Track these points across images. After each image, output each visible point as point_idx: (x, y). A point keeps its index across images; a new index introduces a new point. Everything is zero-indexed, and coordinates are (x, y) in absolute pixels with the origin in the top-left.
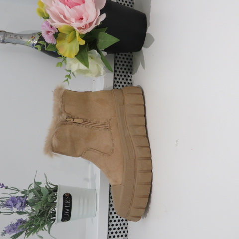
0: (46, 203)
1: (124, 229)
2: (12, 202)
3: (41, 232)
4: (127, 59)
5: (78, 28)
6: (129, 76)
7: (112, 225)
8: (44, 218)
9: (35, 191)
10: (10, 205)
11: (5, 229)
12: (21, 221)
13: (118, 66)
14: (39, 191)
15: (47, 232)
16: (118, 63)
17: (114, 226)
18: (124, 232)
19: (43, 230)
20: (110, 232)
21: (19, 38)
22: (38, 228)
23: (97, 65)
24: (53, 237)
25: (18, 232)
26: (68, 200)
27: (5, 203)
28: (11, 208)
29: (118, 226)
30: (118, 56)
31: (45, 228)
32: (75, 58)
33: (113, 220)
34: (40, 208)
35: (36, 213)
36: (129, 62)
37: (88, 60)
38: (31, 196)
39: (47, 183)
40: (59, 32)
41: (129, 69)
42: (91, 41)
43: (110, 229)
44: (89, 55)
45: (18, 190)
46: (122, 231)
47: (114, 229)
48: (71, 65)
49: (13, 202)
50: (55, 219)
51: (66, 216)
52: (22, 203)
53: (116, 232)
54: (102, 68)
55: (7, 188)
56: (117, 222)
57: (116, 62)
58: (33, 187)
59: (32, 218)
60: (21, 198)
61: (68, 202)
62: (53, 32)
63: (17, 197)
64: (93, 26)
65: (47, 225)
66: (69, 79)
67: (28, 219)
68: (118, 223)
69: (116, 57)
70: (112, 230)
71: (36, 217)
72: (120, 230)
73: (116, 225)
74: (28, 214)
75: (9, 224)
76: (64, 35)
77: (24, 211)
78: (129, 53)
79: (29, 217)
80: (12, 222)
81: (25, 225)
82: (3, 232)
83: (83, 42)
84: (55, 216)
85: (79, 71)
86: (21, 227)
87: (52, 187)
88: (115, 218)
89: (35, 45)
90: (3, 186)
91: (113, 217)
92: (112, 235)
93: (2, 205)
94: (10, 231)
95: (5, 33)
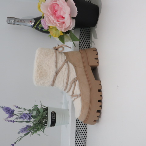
0: (42, 117)
1: (84, 131)
3: (39, 132)
4: (87, 31)
6: (88, 41)
7: (78, 129)
8: (41, 125)
9: (36, 110)
10: (23, 118)
11: (20, 131)
12: (28, 126)
14: (38, 110)
15: (42, 132)
17: (79, 129)
18: (84, 133)
22: (38, 130)
24: (46, 135)
26: (54, 115)
27: (20, 117)
29: (81, 129)
30: (82, 30)
31: (41, 130)
33: (78, 126)
34: (39, 118)
35: (37, 122)
38: (35, 113)
39: (42, 105)
41: (88, 37)
43: (77, 131)
45: (25, 109)
46: (83, 132)
47: (79, 131)
49: (25, 116)
52: (29, 117)
53: (80, 133)
55: (19, 108)
56: (80, 127)
58: (34, 108)
59: (34, 125)
60: (29, 114)
63: (26, 113)
67: (32, 125)
68: (81, 128)
69: (81, 30)
71: (37, 124)
73: (79, 127)
74: (31, 123)
75: (22, 128)
77: (30, 121)
78: (88, 28)
81: (31, 128)
84: (47, 124)
86: (29, 129)
87: (44, 108)
88: (79, 125)
89: (32, 26)
90: (17, 107)
91: (78, 125)
92: (78, 134)
93: (18, 118)
94: (22, 132)
95: (15, 19)
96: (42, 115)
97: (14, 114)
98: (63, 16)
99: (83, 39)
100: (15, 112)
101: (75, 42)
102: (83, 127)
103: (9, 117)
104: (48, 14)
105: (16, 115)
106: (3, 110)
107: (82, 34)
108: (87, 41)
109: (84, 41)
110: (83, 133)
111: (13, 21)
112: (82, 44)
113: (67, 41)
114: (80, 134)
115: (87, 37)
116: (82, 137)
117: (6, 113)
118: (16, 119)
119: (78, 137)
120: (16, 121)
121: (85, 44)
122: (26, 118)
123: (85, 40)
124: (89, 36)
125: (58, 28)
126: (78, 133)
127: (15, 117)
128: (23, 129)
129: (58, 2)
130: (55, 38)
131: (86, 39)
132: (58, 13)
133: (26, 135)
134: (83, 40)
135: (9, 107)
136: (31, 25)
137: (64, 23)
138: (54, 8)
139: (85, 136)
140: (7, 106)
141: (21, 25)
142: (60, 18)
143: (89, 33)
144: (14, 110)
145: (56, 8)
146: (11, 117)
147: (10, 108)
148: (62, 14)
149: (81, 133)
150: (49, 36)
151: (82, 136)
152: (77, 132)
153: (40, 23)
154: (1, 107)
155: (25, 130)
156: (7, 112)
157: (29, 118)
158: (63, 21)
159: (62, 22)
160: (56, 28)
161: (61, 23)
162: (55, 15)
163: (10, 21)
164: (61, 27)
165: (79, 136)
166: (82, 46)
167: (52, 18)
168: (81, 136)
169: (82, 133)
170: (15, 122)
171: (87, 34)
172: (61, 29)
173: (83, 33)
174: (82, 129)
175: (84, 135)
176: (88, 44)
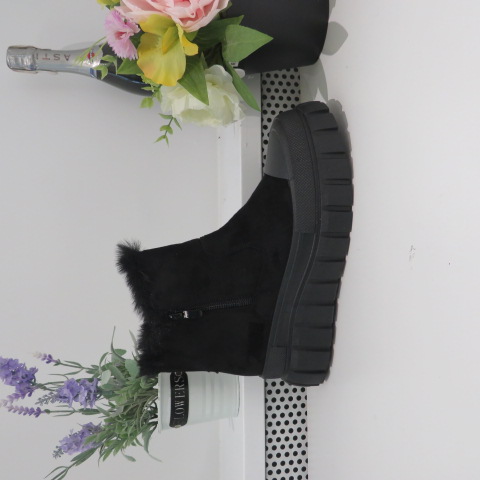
0: (136, 390)
1: (299, 440)
2: (69, 391)
3: (130, 450)
4: (288, 84)
5: (182, 20)
7: (274, 432)
8: (134, 422)
9: (114, 367)
10: (65, 397)
11: (59, 445)
12: (89, 428)
13: (269, 100)
14: (122, 368)
15: (142, 449)
16: (269, 95)
17: (279, 435)
19: (134, 444)
20: (270, 446)
21: (62, 58)
22: (123, 440)
23: (226, 98)
24: (156, 459)
25: (85, 450)
26: (180, 383)
27: (55, 393)
28: (68, 402)
29: (287, 434)
31: (138, 442)
32: (180, 86)
33: (274, 421)
34: (125, 400)
35: (119, 411)
36: (293, 92)
37: (205, 89)
38: (106, 377)
40: (142, 32)
42: (210, 47)
43: (270, 441)
44: (207, 76)
45: (80, 366)
46: (295, 443)
47: (279, 440)
48: (171, 102)
50: (156, 423)
51: (179, 417)
53: (283, 447)
54: (237, 105)
55: (58, 363)
56: (283, 426)
57: (265, 93)
58: (109, 359)
59: (111, 421)
60: (87, 383)
61: (181, 388)
62: (129, 32)
63: (78, 381)
64: (214, 12)
65: (141, 435)
66: (168, 135)
67: (104, 423)
68: (287, 428)
70: (274, 443)
71: (119, 419)
72: (291, 441)
74: (102, 414)
75: (67, 434)
76: (154, 38)
77: (94, 407)
78: (292, 72)
79: (105, 420)
80: (71, 431)
81: (99, 435)
82: (57, 450)
83: (193, 50)
84: (156, 417)
85: (189, 113)
86: (90, 440)
88: (278, 418)
90: (49, 359)
91: (274, 416)
92: (274, 453)
93: (49, 398)
94: (69, 449)
95: (34, 51)
96: (138, 383)
97: (34, 384)
100: (40, 378)
102: (291, 425)
103: (17, 396)
105: (42, 387)
110: (295, 448)
111: (29, 59)
114: (283, 452)
116: (291, 463)
117: (7, 383)
118: (41, 401)
119: (274, 464)
120: (48, 411)
122: (76, 397)
126: (274, 448)
127: (38, 393)
128: (71, 440)
133: (80, 460)
135: (17, 360)
136: (92, 70)
139: (303, 458)
141: (57, 71)
143: (296, 89)
144: (34, 370)
146: (23, 395)
147: (21, 362)
149: (287, 449)
151: (291, 457)
155: (77, 444)
156: (10, 379)
163: (16, 60)
165: (279, 460)
170: (46, 414)
175: (299, 456)
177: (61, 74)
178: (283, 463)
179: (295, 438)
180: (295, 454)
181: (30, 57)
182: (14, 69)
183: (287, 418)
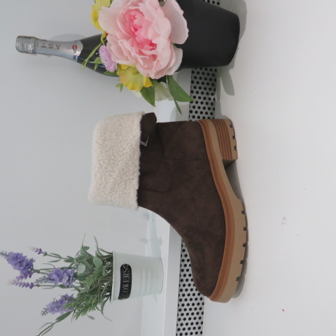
1: (198, 311)
2: (56, 277)
3: (90, 313)
4: (208, 74)
6: (210, 99)
7: (183, 305)
8: (96, 296)
9: (84, 260)
10: (53, 280)
11: (46, 307)
12: (65, 297)
14: (90, 260)
15: (100, 312)
17: (186, 307)
18: (198, 313)
19: (95, 310)
22: (88, 307)
25: (65, 312)
26: (126, 273)
27: (47, 276)
28: (56, 282)
29: (191, 306)
30: (196, 71)
31: (97, 308)
33: (183, 298)
34: (92, 281)
35: (87, 289)
36: (211, 80)
38: (82, 269)
39: (98, 248)
41: (210, 89)
43: (180, 310)
45: (60, 257)
46: (195, 312)
49: (58, 276)
52: (70, 277)
53: (188, 314)
55: (46, 254)
58: (80, 254)
59: (81, 295)
60: (68, 270)
61: (127, 276)
63: (62, 268)
65: (99, 304)
67: (75, 296)
68: (191, 303)
69: (193, 72)
70: (183, 311)
72: (193, 311)
74: (73, 289)
75: (52, 301)
80: (54, 299)
81: (73, 303)
86: (67, 306)
87: (105, 254)
88: (186, 297)
89: (77, 57)
90: (40, 251)
91: (184, 295)
92: (182, 318)
93: (43, 280)
94: (52, 310)
95: (35, 40)
96: (100, 274)
97: (32, 269)
98: (154, 42)
99: (197, 92)
100: (36, 266)
101: (180, 103)
102: (194, 301)
103: (22, 277)
104: (118, 34)
105: (38, 272)
106: (8, 260)
107: (195, 81)
108: (207, 97)
109: (200, 98)
110: (195, 315)
111: (30, 45)
112: (197, 106)
113: (161, 99)
114: (187, 317)
115: (208, 87)
116: (192, 324)
117: (15, 268)
118: (38, 281)
119: (182, 325)
120: (38, 286)
121: (202, 106)
122: (60, 280)
123: (202, 96)
124: (213, 85)
125: (140, 70)
126: (182, 315)
127: (35, 277)
128: (54, 305)
129: (141, 7)
130: (133, 91)
131: (205, 92)
132: (141, 34)
133: (60, 319)
134: (199, 95)
135: (22, 254)
136: (75, 57)
137: (154, 57)
138: (132, 21)
139: (200, 321)
140: (16, 251)
141: (50, 55)
142: (147, 46)
143: (213, 78)
145: (136, 22)
146: (26, 277)
147: (24, 255)
148: (150, 37)
149: (190, 316)
150: (117, 86)
151: (192, 320)
152: (180, 313)
153: (97, 55)
154: (2, 254)
155: (58, 308)
156: (17, 266)
157: (69, 280)
158: (153, 52)
159: (150, 56)
160: (136, 68)
161: (147, 58)
162: (135, 39)
163: (23, 45)
164: (147, 68)
165: (184, 322)
166: (196, 109)
167: (126, 45)
168: (190, 322)
169: (193, 314)
171: (208, 81)
172: (148, 72)
173: (198, 80)
174: (193, 304)
175: (197, 320)
176: (209, 105)
177: (52, 57)
178: (187, 324)
179: (196, 309)
180: (195, 318)
181: (33, 44)
182: (20, 52)
183: (191, 296)
